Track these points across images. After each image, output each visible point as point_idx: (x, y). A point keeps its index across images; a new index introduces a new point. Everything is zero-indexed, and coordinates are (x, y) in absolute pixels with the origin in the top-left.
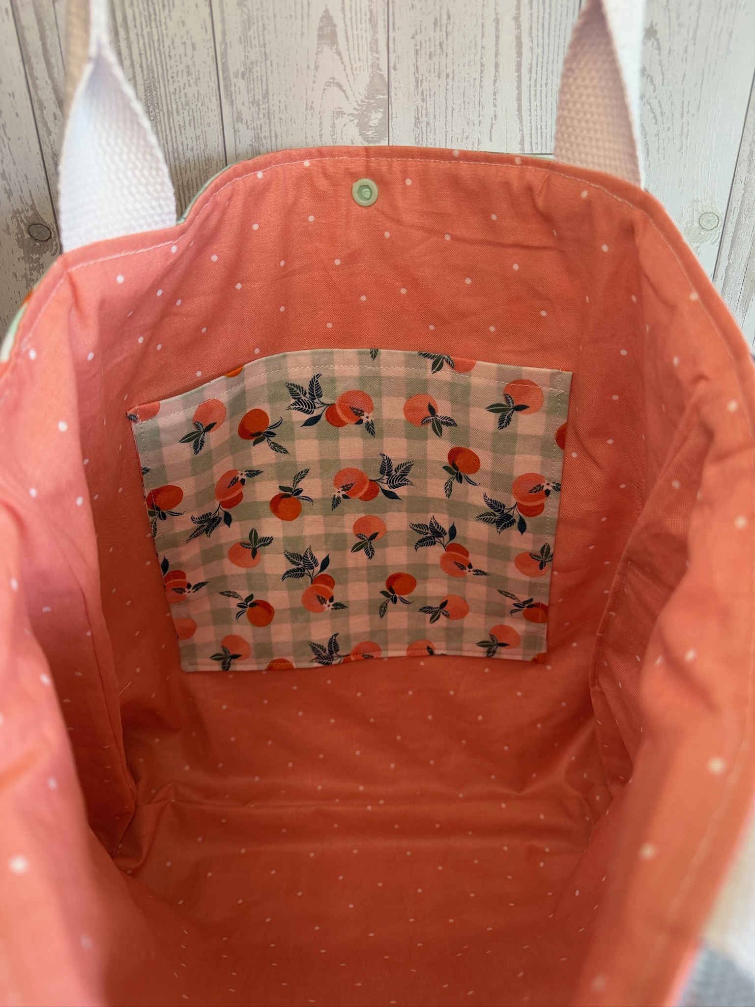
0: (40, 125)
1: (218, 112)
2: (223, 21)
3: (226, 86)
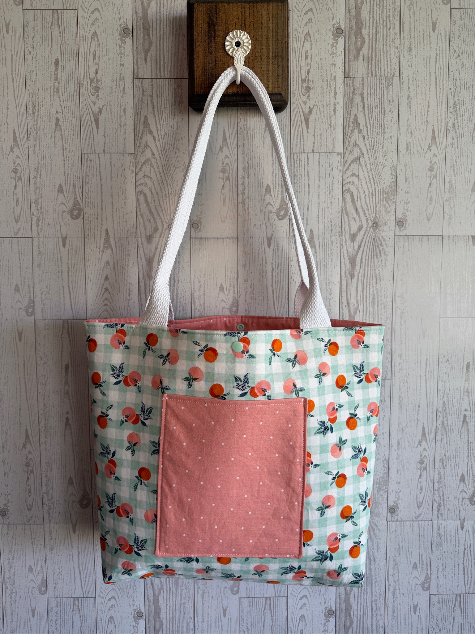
0: (140, 310)
1: (190, 307)
2: (194, 286)
3: (193, 301)
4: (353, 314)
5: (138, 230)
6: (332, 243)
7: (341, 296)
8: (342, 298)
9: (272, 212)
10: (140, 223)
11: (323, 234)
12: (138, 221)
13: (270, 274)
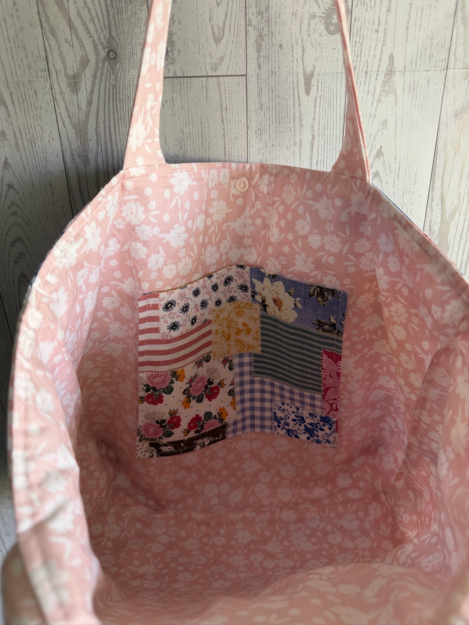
4: (448, 219)
5: (51, 65)
6: (428, 84)
7: (433, 186)
8: (433, 191)
9: (315, 16)
10: (51, 50)
11: (414, 65)
12: (46, 44)
13: (308, 147)
